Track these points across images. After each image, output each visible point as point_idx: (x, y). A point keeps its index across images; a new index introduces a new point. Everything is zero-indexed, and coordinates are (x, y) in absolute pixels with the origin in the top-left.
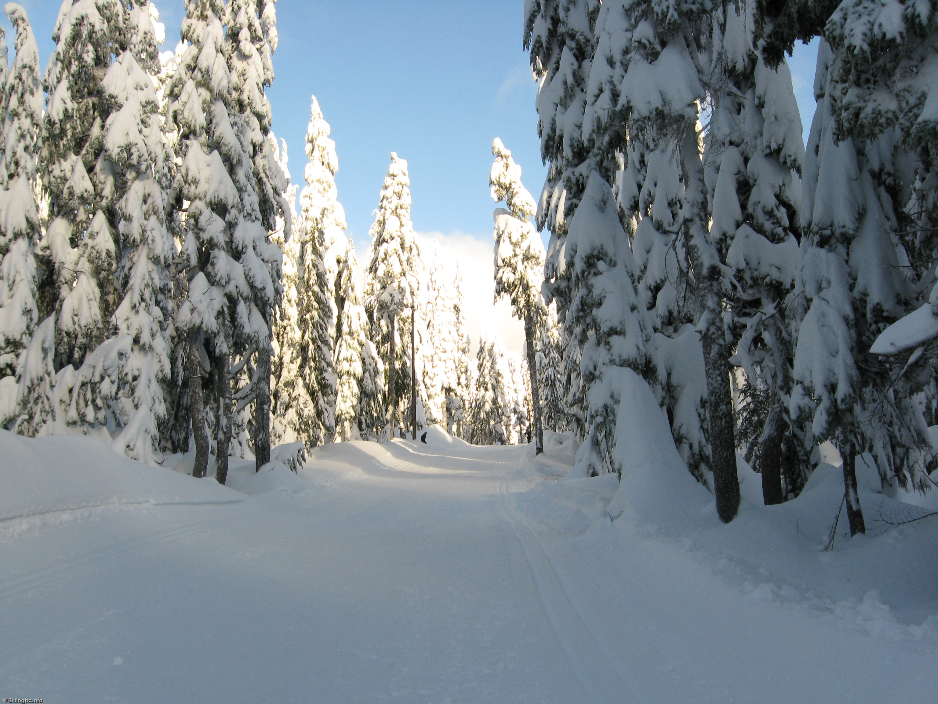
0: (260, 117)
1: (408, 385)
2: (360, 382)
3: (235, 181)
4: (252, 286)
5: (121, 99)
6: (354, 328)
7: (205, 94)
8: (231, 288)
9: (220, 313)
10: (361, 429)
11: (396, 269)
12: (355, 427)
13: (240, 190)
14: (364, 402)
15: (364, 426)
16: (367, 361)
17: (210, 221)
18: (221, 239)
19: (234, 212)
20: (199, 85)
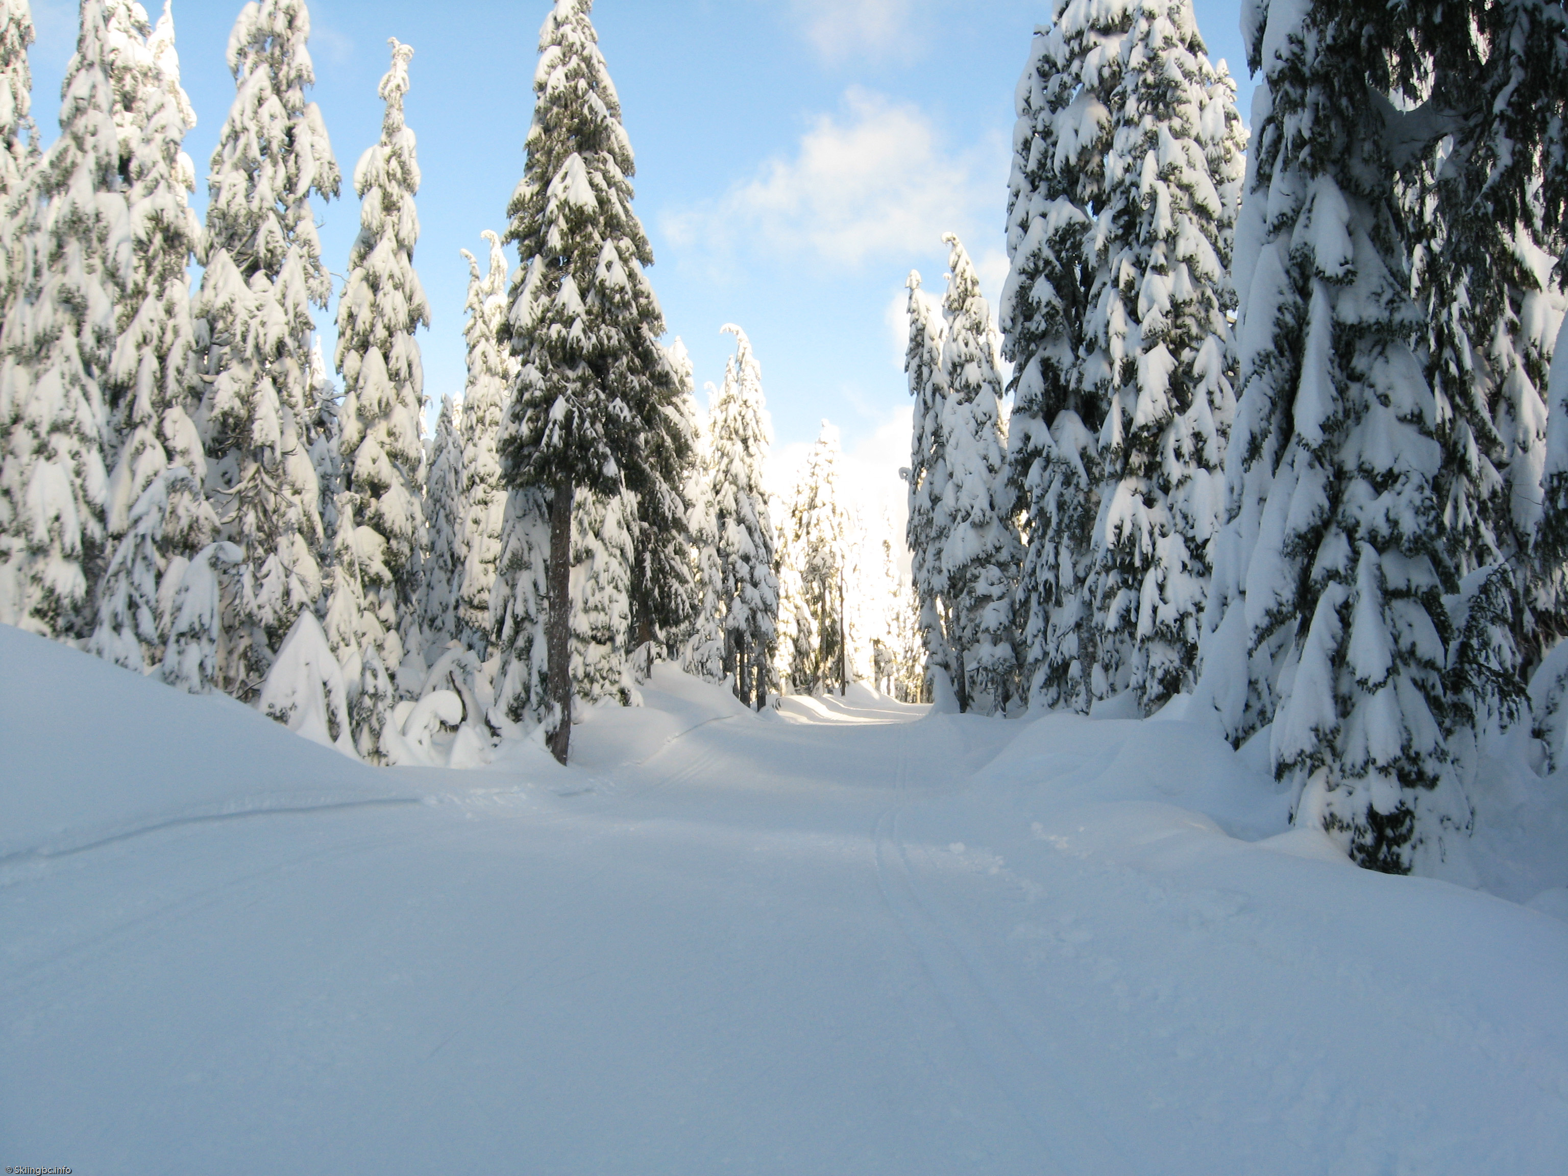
0: (762, 495)
1: (837, 642)
2: (795, 642)
3: (753, 541)
4: (764, 603)
5: (694, 502)
6: (790, 594)
7: (734, 488)
8: (753, 605)
9: (747, 619)
10: (795, 685)
11: (828, 535)
12: (791, 683)
13: (756, 546)
14: (798, 660)
15: (798, 682)
16: (802, 622)
17: (741, 567)
18: (748, 577)
19: (753, 560)
20: (731, 483)
